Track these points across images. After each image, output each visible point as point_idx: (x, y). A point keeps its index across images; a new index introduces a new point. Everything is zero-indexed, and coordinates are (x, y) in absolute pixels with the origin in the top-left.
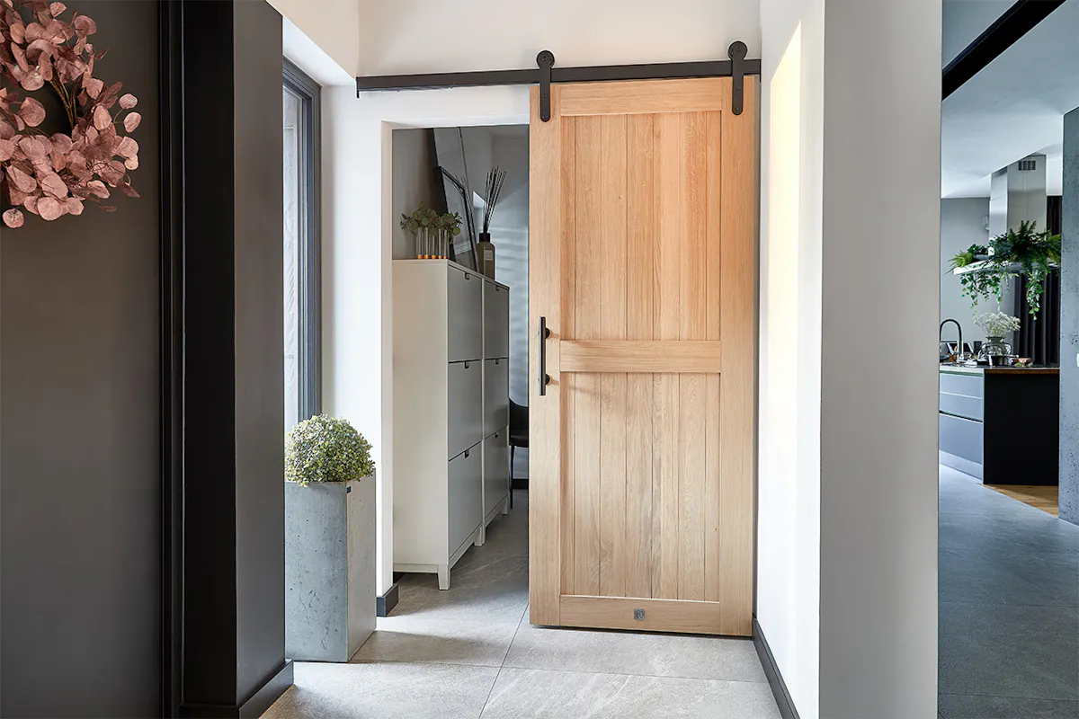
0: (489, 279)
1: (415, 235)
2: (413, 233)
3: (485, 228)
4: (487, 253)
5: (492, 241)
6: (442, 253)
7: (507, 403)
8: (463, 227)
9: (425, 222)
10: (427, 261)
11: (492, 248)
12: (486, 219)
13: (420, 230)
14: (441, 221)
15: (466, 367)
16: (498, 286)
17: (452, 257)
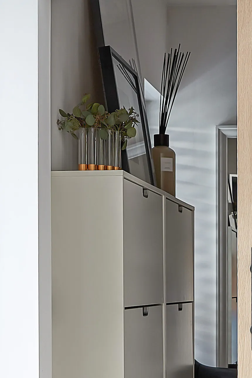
0: (170, 197)
1: (76, 137)
2: (74, 135)
3: (163, 128)
4: (164, 161)
5: (172, 145)
6: (113, 161)
7: (192, 363)
8: (138, 127)
9: (90, 120)
10: (92, 172)
11: (172, 155)
12: (164, 117)
13: (83, 131)
14: (112, 119)
15: (145, 314)
16: (181, 206)
17: (125, 166)
